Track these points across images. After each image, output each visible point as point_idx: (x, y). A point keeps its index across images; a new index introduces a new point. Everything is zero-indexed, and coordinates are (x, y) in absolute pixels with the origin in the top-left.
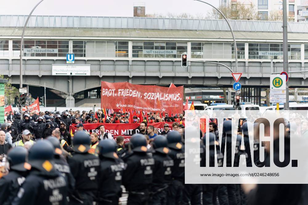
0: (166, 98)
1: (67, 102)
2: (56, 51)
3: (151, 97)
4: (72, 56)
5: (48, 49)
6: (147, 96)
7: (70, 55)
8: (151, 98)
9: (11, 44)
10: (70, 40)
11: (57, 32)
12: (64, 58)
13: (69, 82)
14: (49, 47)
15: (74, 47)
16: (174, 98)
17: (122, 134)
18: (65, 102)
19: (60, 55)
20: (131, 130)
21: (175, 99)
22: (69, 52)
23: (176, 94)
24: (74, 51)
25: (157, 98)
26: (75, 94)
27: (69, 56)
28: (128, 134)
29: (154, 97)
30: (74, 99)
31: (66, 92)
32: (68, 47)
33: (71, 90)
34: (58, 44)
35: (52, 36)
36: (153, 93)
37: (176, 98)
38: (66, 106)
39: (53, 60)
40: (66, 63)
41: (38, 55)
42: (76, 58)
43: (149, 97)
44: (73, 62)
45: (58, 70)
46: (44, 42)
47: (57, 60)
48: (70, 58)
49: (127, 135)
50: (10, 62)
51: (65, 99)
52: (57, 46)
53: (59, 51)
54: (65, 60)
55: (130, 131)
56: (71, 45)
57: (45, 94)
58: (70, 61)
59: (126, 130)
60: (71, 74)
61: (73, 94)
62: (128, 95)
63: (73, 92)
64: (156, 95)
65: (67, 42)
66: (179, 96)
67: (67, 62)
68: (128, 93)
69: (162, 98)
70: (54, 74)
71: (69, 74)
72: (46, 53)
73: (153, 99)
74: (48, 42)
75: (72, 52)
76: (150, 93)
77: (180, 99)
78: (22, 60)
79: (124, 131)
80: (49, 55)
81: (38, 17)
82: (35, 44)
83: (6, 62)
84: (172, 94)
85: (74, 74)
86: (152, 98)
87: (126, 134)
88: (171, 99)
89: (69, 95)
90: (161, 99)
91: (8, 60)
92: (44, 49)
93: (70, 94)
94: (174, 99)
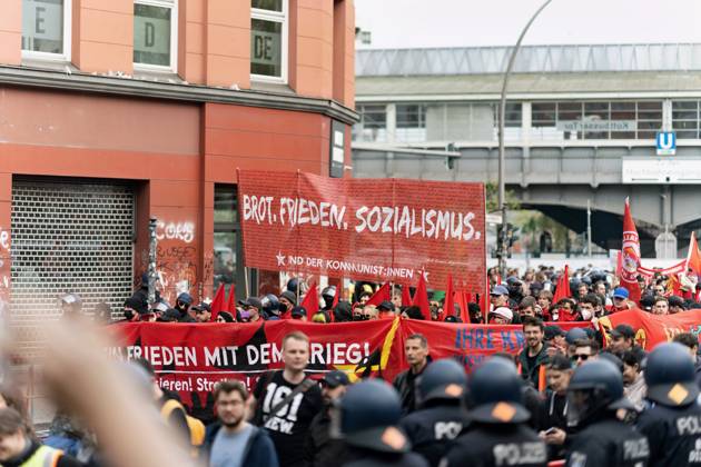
0: (428, 227)
1: (658, 246)
2: (632, 126)
3: (382, 222)
4: (670, 137)
5: (613, 122)
6: (366, 218)
7: (666, 134)
8: (380, 229)
9: (527, 111)
10: (665, 98)
11: (637, 81)
12: (652, 142)
13: (662, 199)
14: (616, 116)
15: (675, 115)
16: (455, 228)
17: (208, 364)
18: (654, 248)
19: (642, 136)
20: (234, 349)
21: (457, 233)
22: (664, 128)
23: (460, 215)
24: (675, 125)
25: (404, 228)
26: (678, 227)
27: (662, 136)
28: (226, 363)
29: (391, 224)
30: (675, 239)
31: (657, 224)
32: (659, 115)
33: (667, 218)
34: (637, 110)
35: (623, 92)
36: (386, 210)
37: (460, 228)
38: (654, 257)
39: (626, 148)
40: (655, 154)
41: (590, 136)
42: (680, 142)
43: (373, 222)
44: (673, 152)
45: (636, 170)
46: (604, 106)
47: (634, 148)
48: (666, 142)
49: (223, 368)
50: (526, 153)
51: (655, 239)
52: (634, 114)
53: (640, 125)
54: (653, 148)
55: (229, 353)
56: (667, 111)
57: (589, 228)
58: (666, 149)
59: (217, 351)
60: (668, 179)
61: (674, 227)
62: (305, 220)
63: (672, 222)
64: (400, 215)
65: (658, 104)
66: (471, 222)
67: (659, 152)
68: (304, 215)
69: (418, 230)
70: (627, 180)
71: (662, 180)
72: (610, 130)
73: (389, 229)
74: (614, 105)
75: (670, 129)
76: (376, 209)
77: (474, 236)
78: (503, 150)
79: (212, 352)
80: (616, 135)
81: (595, 49)
82: (583, 111)
83: (517, 153)
84: (447, 214)
85: (673, 181)
86: (386, 229)
87: (219, 364)
88: (442, 232)
89: (664, 231)
90: (415, 230)
91: (520, 149)
92: (604, 122)
93: (667, 227)
94: (454, 234)
